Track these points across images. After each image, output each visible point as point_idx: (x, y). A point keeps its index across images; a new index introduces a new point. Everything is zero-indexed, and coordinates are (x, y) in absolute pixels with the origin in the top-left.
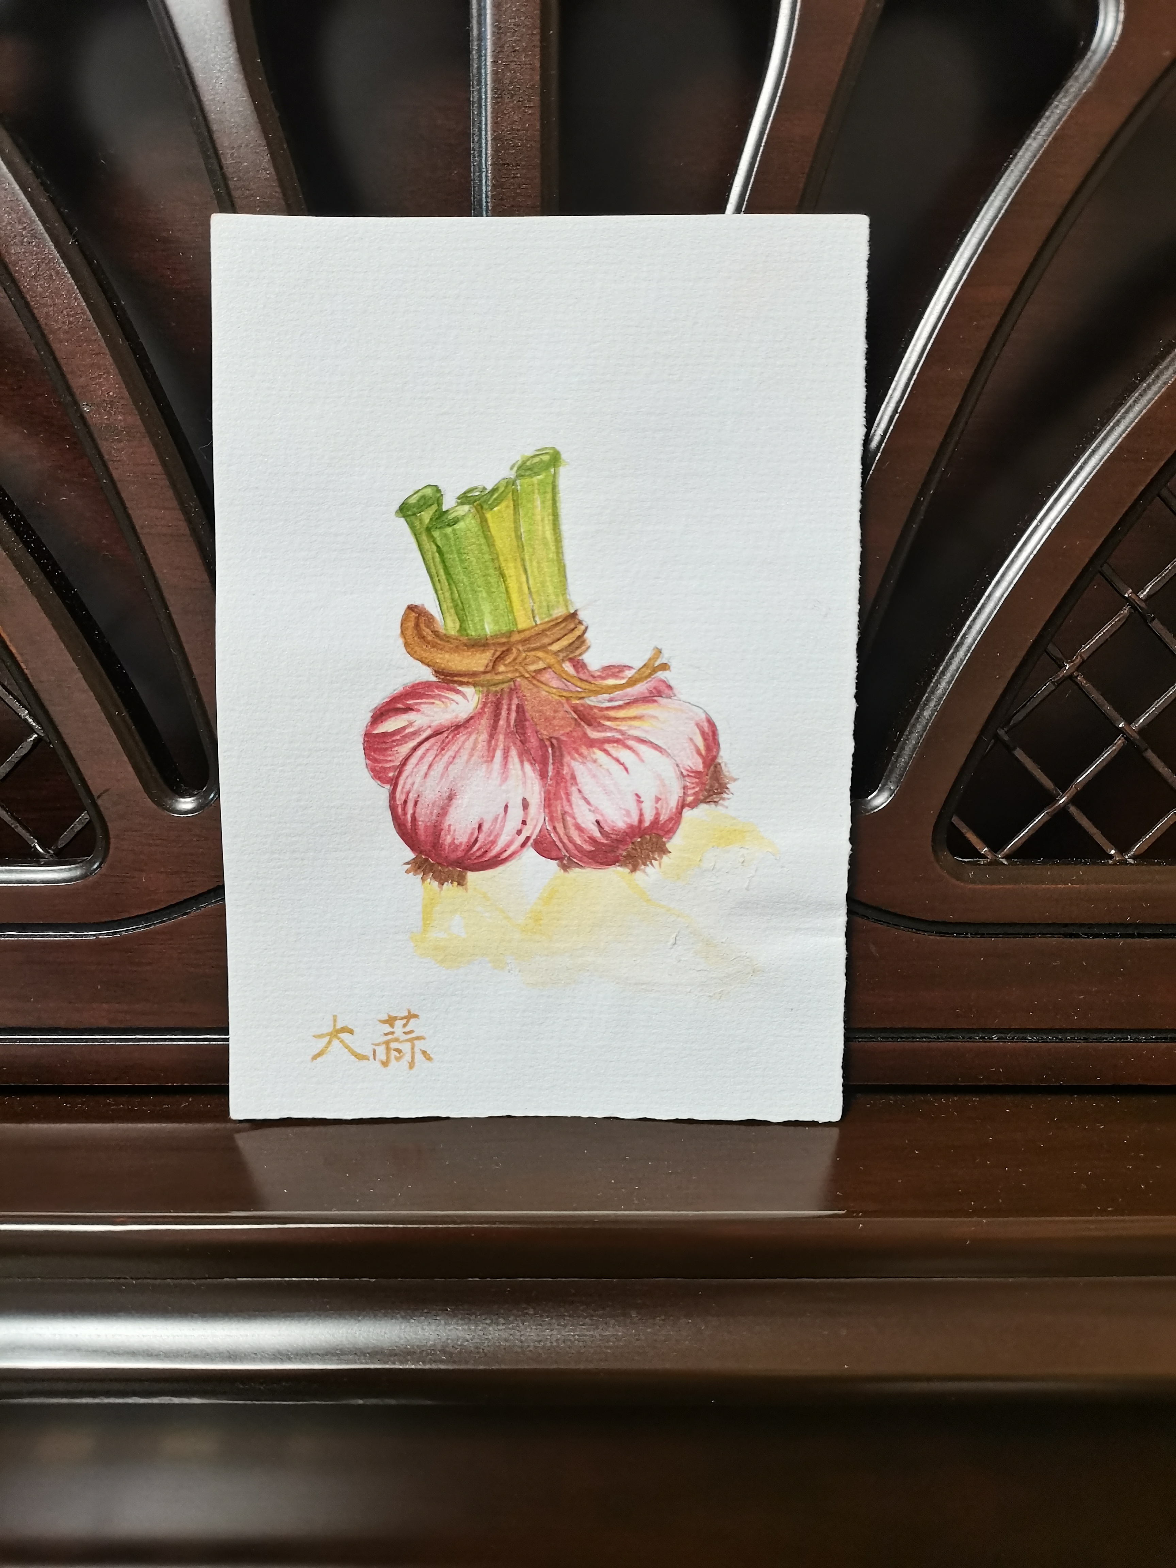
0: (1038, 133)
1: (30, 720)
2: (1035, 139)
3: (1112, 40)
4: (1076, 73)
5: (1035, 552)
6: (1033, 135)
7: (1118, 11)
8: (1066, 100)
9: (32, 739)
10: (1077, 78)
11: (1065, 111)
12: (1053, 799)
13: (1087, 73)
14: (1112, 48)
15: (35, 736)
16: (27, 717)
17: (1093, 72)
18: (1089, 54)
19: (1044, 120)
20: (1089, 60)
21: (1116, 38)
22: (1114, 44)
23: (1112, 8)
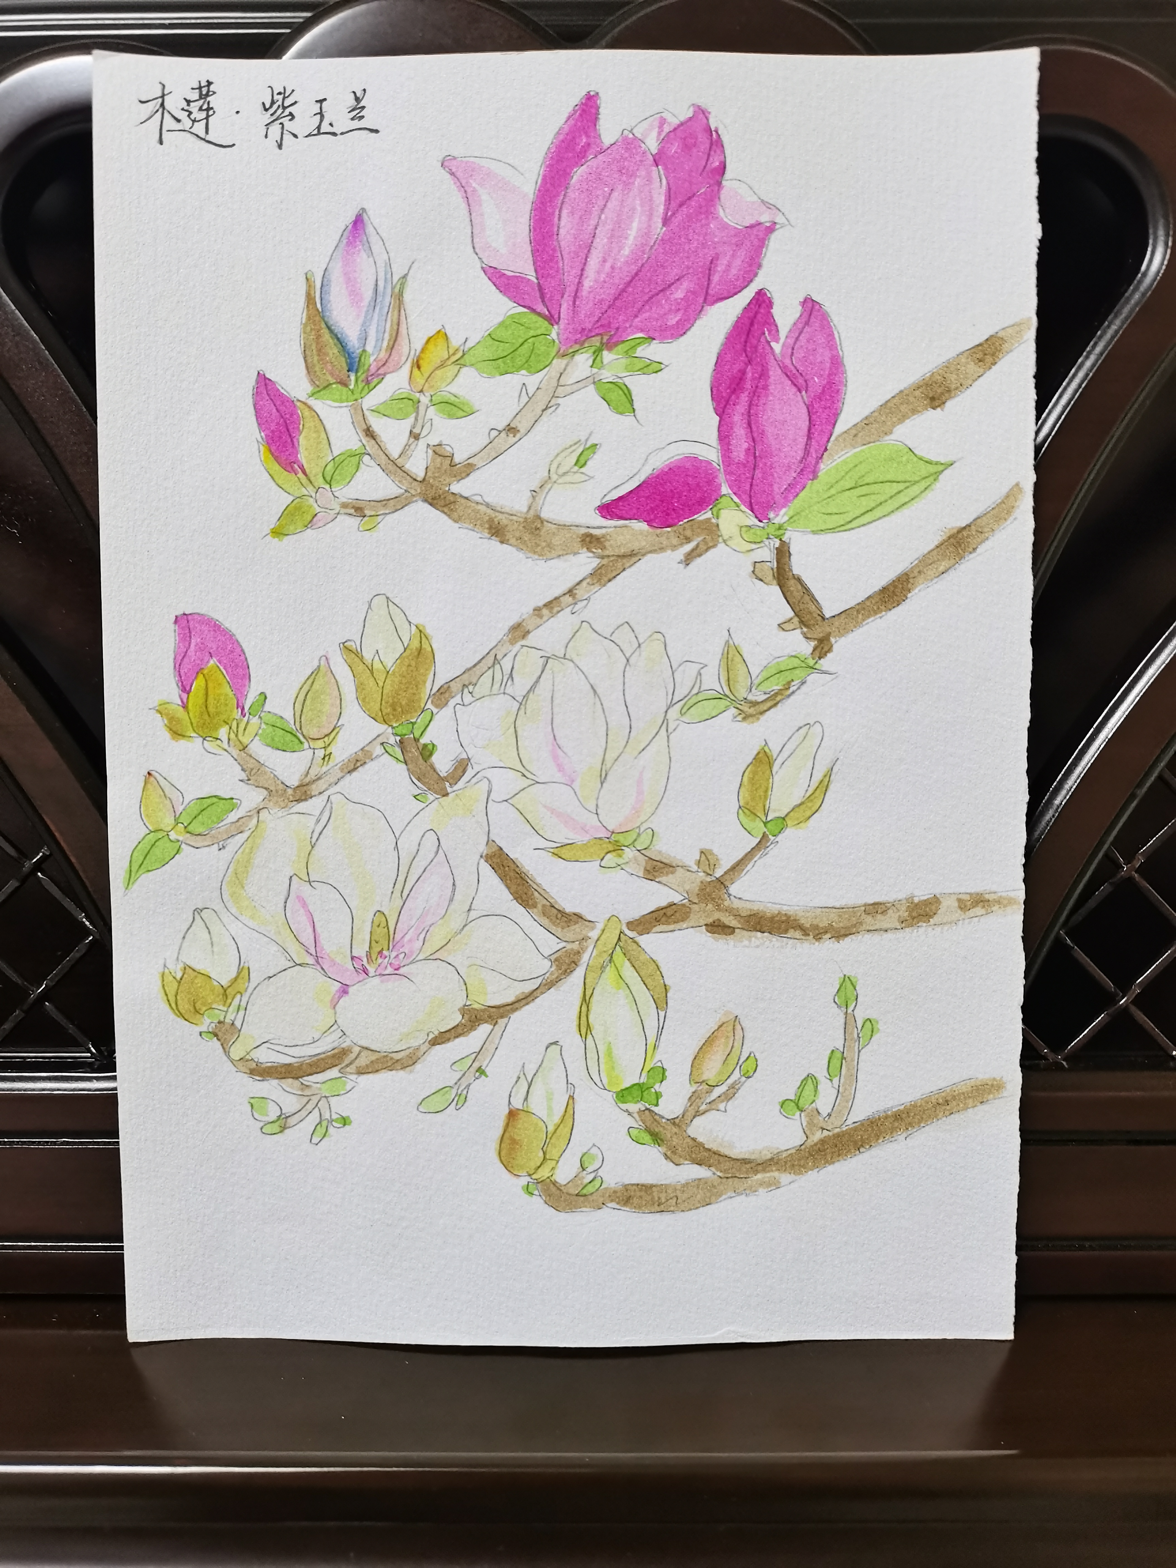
0: (1089, 353)
1: (87, 923)
2: (1087, 357)
3: (1162, 264)
4: (1127, 295)
5: (1092, 761)
6: (1085, 354)
7: (1167, 235)
8: (1118, 322)
9: (87, 941)
10: (1128, 299)
11: (1117, 332)
12: (1113, 999)
13: (1137, 296)
14: (1162, 272)
15: (91, 938)
16: (84, 920)
17: (1144, 294)
18: (1140, 275)
19: (1094, 340)
20: (1140, 282)
21: (1166, 262)
22: (1164, 267)
23: (1161, 233)
